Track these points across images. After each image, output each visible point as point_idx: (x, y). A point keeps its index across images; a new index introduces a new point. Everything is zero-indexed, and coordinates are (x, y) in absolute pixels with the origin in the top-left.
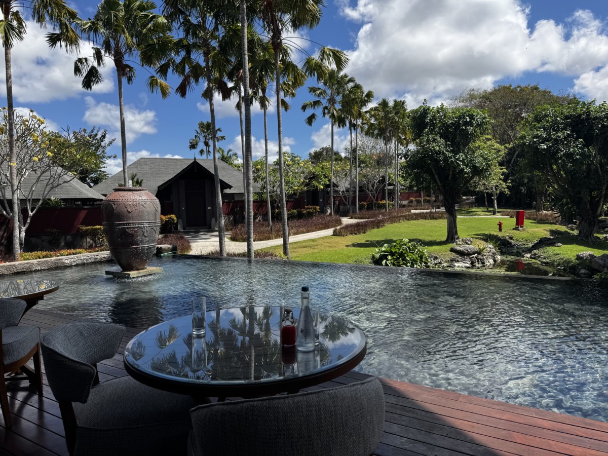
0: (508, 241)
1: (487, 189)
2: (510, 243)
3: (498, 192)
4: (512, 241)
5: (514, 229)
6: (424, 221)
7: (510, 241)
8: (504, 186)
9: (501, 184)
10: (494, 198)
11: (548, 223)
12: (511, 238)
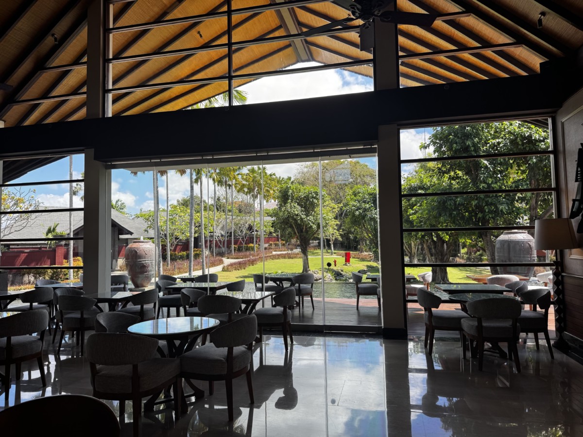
0: (340, 273)
1: (326, 236)
2: (341, 274)
3: (334, 238)
4: (343, 273)
5: (344, 265)
6: (284, 260)
7: (341, 272)
8: (338, 234)
9: (335, 233)
10: (331, 243)
11: (366, 261)
12: (342, 271)
